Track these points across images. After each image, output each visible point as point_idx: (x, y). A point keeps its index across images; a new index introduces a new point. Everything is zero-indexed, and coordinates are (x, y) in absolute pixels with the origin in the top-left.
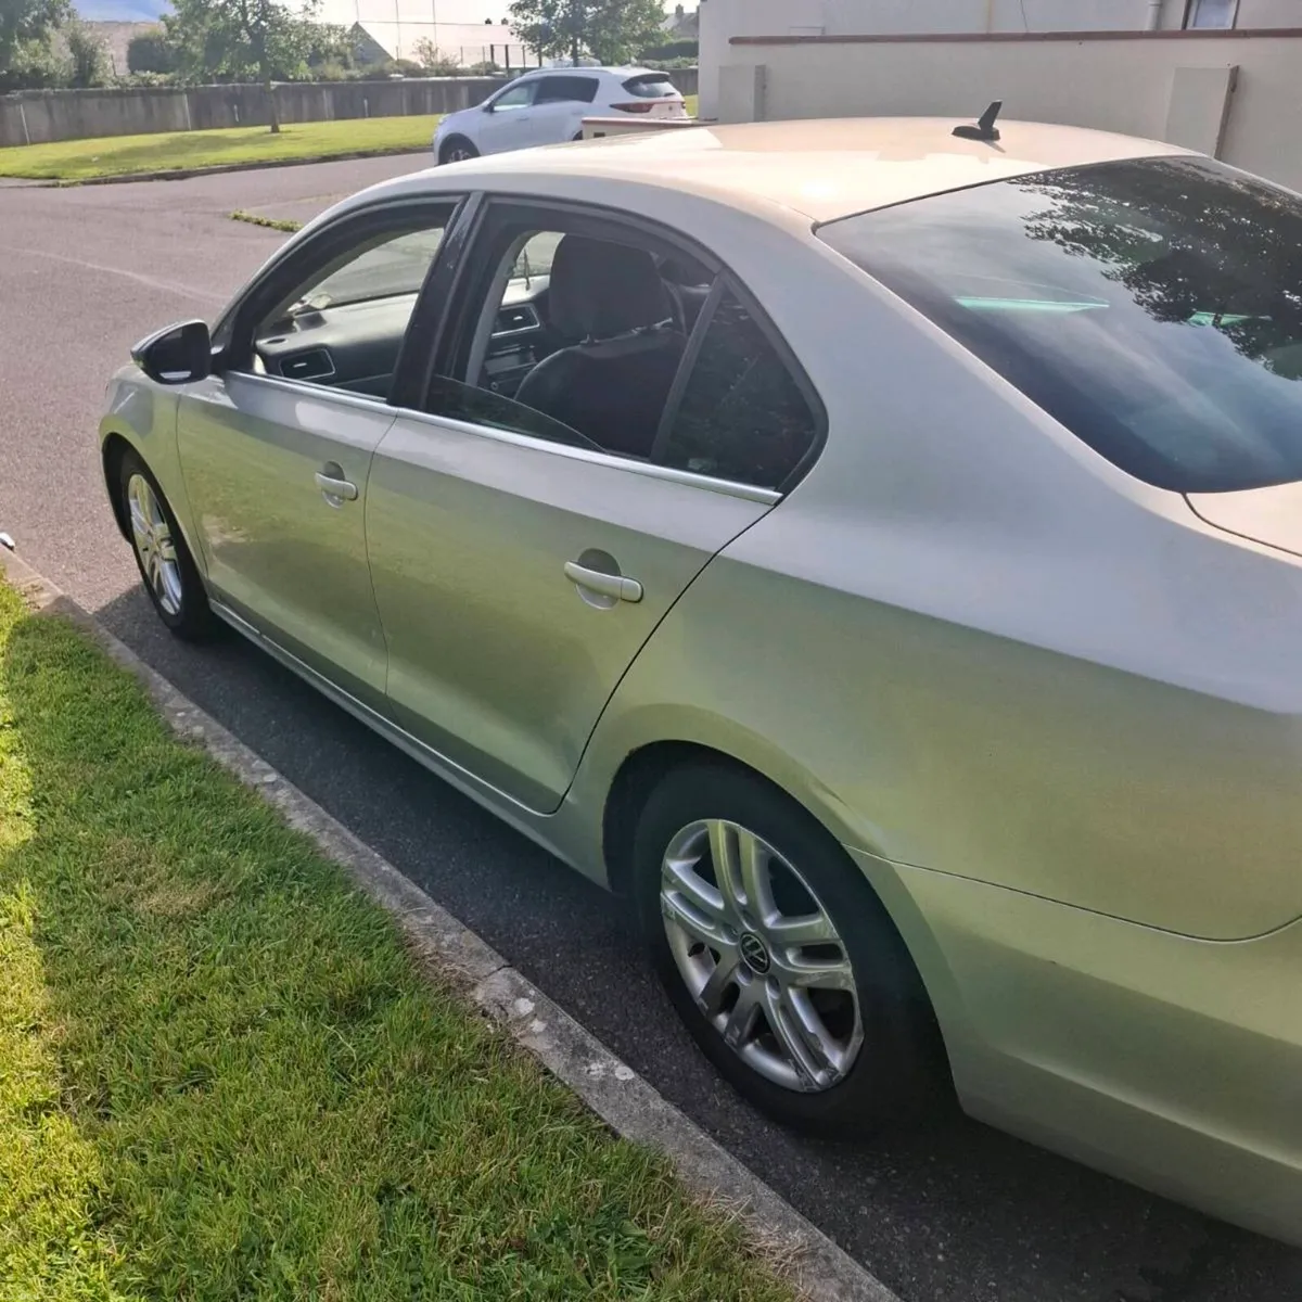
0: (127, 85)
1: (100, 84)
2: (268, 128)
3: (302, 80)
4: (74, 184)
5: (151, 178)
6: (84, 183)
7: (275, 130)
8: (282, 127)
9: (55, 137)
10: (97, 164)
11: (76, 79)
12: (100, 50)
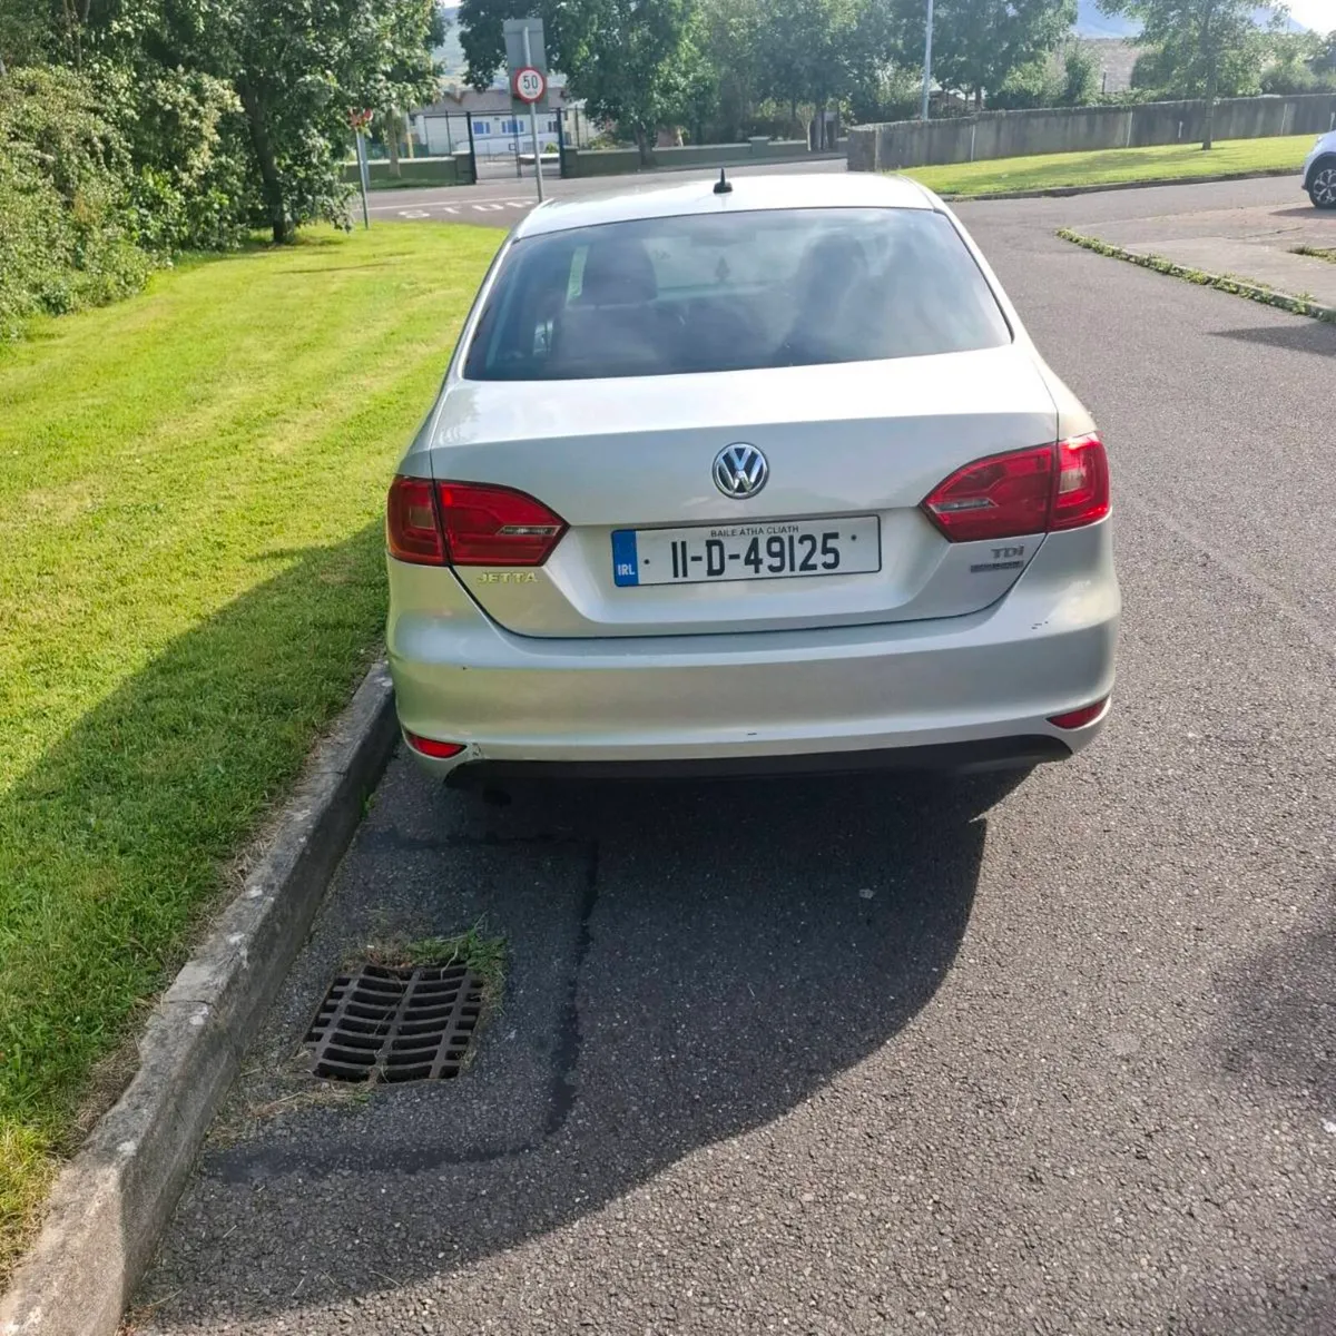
0: (1111, 103)
1: (1085, 102)
2: (1201, 145)
3: (1251, 95)
4: (966, 199)
5: (1039, 195)
6: (977, 198)
7: (1207, 147)
8: (1214, 145)
9: (997, 154)
10: (1005, 180)
11: (1063, 98)
12: (1093, 69)
